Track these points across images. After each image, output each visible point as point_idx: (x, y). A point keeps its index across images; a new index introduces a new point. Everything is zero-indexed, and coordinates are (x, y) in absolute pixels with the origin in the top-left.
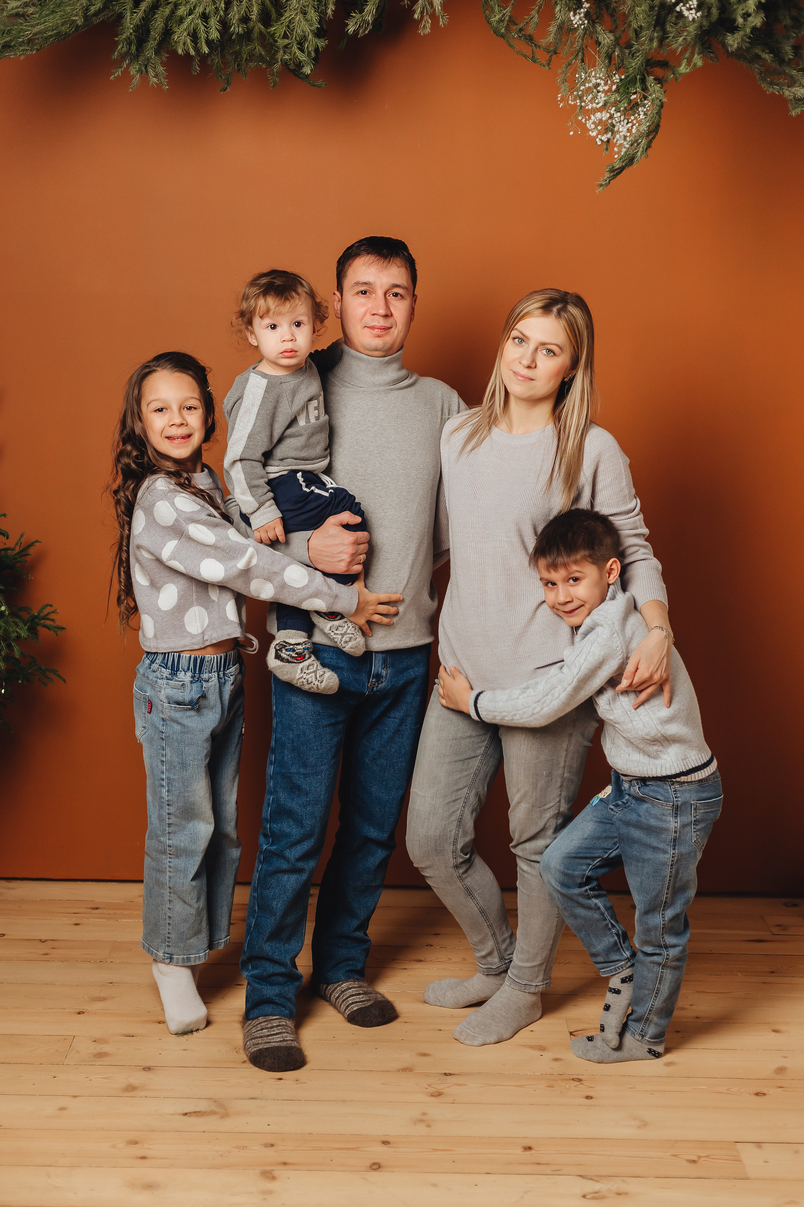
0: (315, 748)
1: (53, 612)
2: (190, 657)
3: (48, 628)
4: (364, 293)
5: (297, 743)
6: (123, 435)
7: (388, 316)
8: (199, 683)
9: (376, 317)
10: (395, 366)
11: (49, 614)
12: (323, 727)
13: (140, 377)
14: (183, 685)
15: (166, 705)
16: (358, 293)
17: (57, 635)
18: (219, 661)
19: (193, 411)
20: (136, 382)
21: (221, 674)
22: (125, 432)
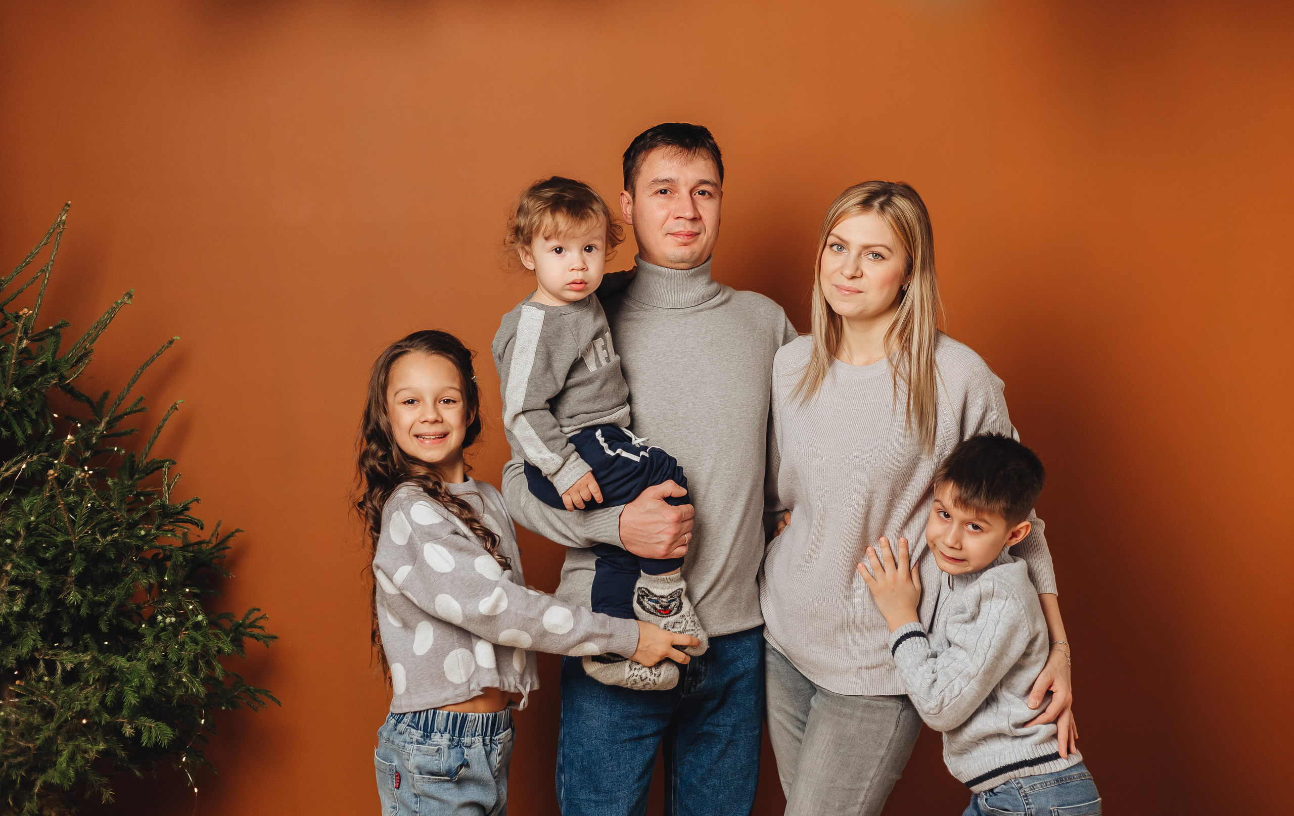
0: (610, 768)
1: (261, 618)
2: (449, 715)
3: (256, 638)
4: (664, 192)
5: (588, 761)
6: (368, 432)
7: (696, 219)
8: (458, 749)
9: (681, 220)
10: (704, 279)
11: (256, 620)
12: (622, 742)
13: (388, 359)
14: (438, 750)
15: (417, 776)
16: (656, 193)
17: (268, 647)
18: (485, 722)
19: (452, 405)
20: (382, 365)
21: (487, 739)
22: (370, 428)
